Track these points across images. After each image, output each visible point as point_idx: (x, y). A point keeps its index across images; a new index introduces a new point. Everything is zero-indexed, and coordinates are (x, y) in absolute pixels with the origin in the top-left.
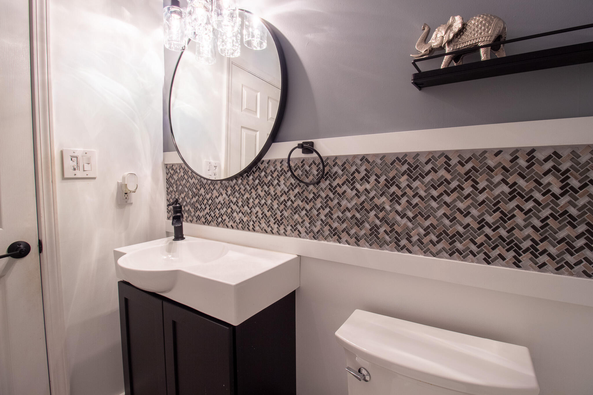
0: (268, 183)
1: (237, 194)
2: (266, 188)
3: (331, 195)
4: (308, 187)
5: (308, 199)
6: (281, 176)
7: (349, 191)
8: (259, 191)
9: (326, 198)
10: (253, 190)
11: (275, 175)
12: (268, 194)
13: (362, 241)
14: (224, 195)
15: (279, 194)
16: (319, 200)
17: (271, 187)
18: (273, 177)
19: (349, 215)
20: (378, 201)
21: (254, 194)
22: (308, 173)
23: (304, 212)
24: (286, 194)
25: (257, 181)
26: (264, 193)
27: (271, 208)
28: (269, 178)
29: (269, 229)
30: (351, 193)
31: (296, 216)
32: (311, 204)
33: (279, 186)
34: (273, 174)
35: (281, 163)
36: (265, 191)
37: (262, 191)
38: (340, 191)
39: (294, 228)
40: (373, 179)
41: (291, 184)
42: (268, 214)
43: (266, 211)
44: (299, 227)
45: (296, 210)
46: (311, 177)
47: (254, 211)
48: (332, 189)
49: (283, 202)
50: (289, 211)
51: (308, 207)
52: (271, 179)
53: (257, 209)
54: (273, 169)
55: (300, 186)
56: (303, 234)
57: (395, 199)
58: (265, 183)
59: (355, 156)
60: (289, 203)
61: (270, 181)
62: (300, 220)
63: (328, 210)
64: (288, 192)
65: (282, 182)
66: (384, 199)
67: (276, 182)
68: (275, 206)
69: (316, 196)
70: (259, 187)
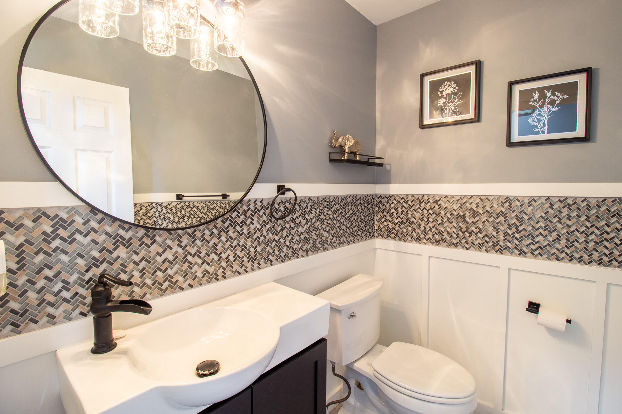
0: (241, 223)
1: (198, 242)
2: (238, 228)
3: (293, 225)
4: (277, 221)
5: (277, 231)
6: (255, 214)
7: (302, 220)
8: (231, 233)
9: (289, 228)
10: (223, 234)
11: (248, 214)
12: (241, 234)
13: (310, 252)
14: (176, 248)
15: (253, 232)
16: (286, 230)
17: (244, 227)
18: (246, 216)
19: (302, 237)
20: (316, 225)
21: (223, 239)
22: (277, 210)
23: (274, 243)
24: (259, 231)
25: (228, 222)
26: (236, 233)
27: (244, 248)
28: (242, 217)
29: (242, 270)
30: (304, 222)
31: (268, 249)
32: (280, 235)
33: (253, 224)
34: (246, 213)
35: (254, 202)
36: (238, 232)
37: (234, 232)
38: (298, 221)
39: (267, 260)
40: (313, 212)
41: (264, 221)
42: (241, 255)
43: (238, 252)
44: (270, 257)
45: (268, 243)
46: (280, 214)
47: (224, 256)
48: (293, 220)
49: (256, 239)
50: (263, 245)
51: (277, 238)
52: (244, 218)
53: (228, 252)
54: (246, 209)
55: (271, 222)
56: (274, 261)
57: (322, 221)
58: (237, 223)
59: (305, 197)
60: (262, 238)
61: (243, 221)
62: (271, 251)
63: (290, 237)
64: (261, 228)
65: (256, 220)
66: (318, 223)
67: (249, 221)
68: (249, 244)
69: (283, 228)
70: (230, 228)
